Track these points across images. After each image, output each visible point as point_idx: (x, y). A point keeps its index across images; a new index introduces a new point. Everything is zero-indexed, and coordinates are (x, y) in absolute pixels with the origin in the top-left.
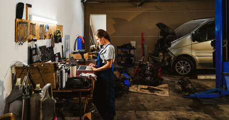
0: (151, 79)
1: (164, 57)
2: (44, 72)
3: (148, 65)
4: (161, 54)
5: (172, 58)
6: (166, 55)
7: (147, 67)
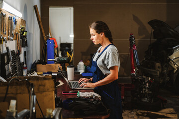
0: (150, 101)
1: (163, 70)
2: (38, 89)
3: (146, 81)
4: (158, 64)
5: (175, 71)
6: (166, 66)
7: (145, 84)
